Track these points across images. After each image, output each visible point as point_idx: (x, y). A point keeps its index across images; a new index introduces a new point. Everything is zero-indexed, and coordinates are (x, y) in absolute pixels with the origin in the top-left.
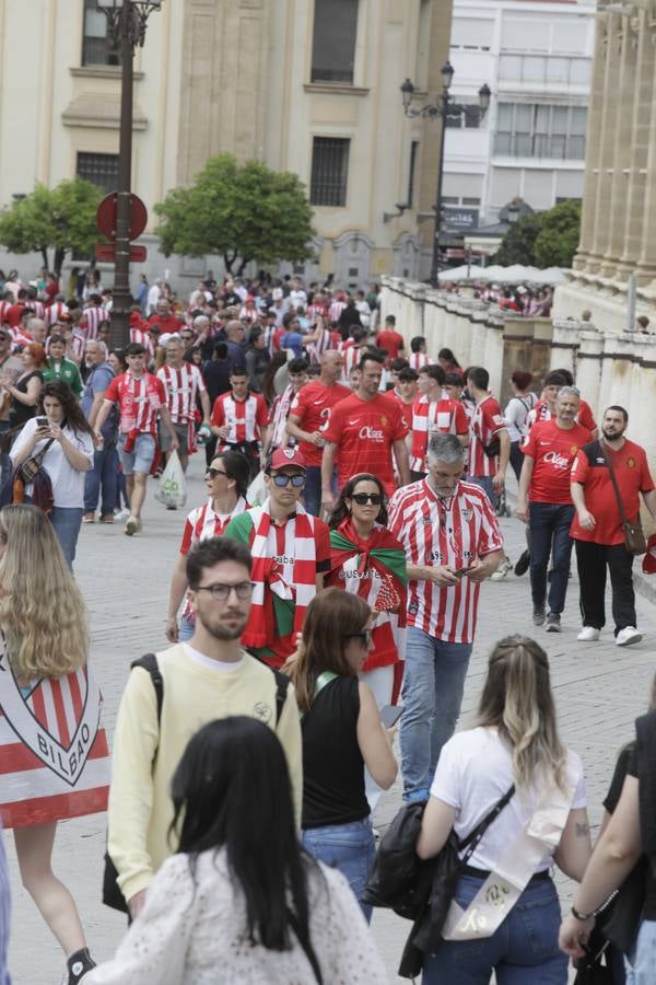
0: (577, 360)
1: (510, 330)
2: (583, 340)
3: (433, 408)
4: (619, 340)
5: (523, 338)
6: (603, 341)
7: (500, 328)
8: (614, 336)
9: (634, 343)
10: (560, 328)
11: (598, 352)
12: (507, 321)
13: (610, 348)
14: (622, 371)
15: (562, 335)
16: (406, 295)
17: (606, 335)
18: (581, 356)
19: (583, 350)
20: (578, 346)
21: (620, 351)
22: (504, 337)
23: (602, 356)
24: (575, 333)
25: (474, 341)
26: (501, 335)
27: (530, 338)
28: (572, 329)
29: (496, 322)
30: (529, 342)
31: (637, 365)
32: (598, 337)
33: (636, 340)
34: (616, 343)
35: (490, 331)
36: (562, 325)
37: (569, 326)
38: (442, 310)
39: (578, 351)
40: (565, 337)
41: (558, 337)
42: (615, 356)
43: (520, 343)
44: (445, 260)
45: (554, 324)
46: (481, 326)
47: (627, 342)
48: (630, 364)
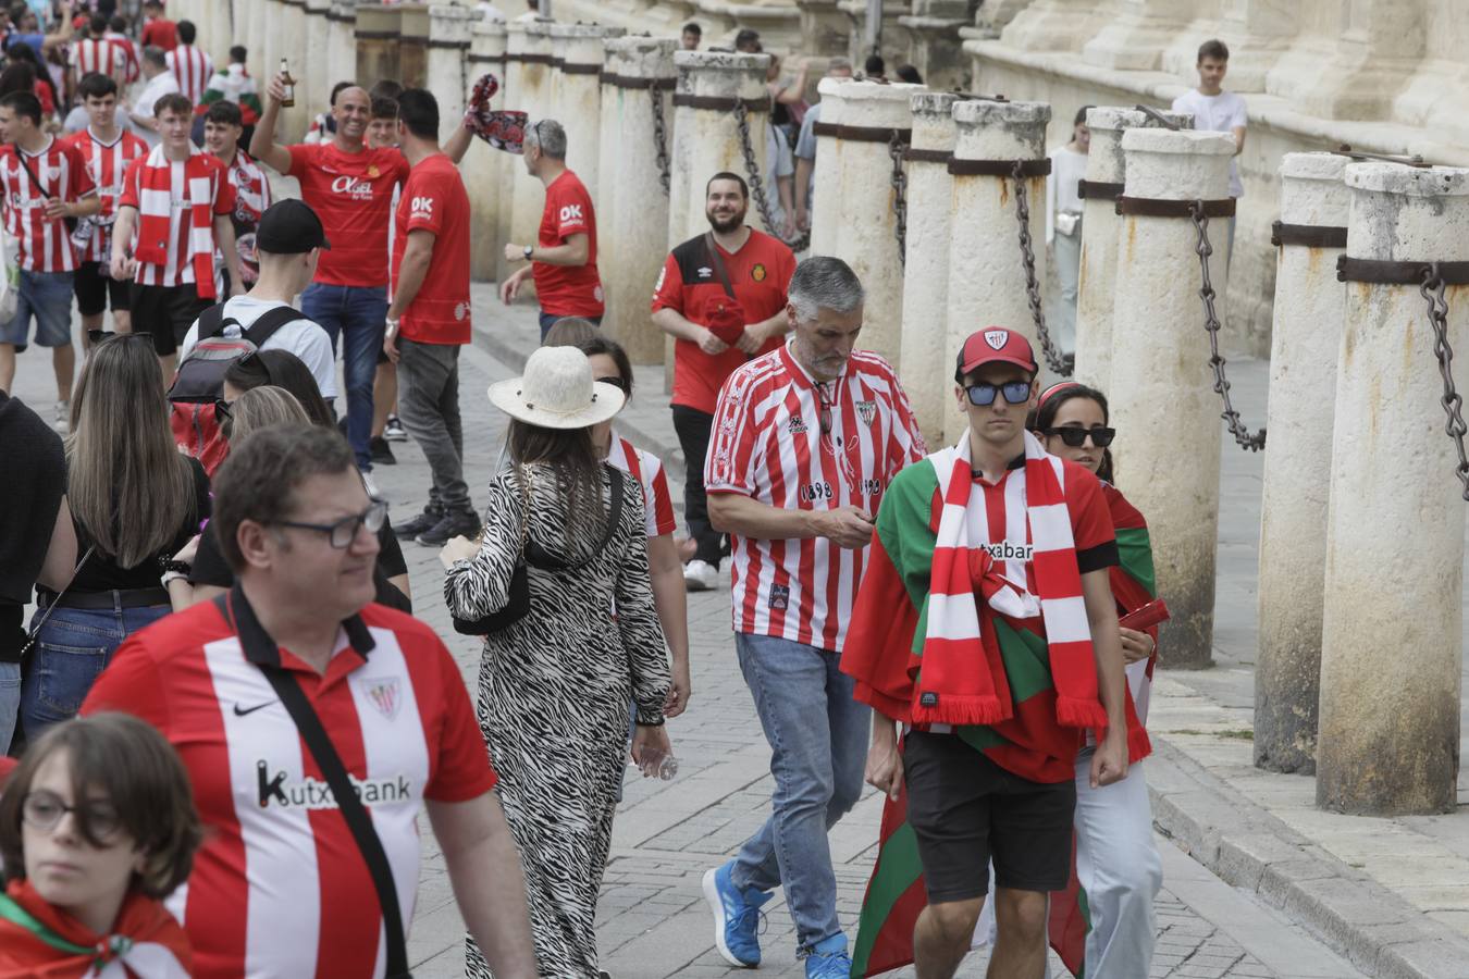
0: (468, 65)
1: (365, 23)
2: (476, 35)
3: (178, 171)
4: (529, 34)
5: (386, 36)
6: (505, 36)
7: (349, 20)
8: (521, 28)
9: (552, 38)
10: (440, 18)
11: (497, 53)
12: (359, 10)
13: (517, 45)
14: (535, 80)
15: (444, 28)
17: (509, 27)
18: (474, 59)
19: (476, 50)
20: (467, 45)
21: (530, 49)
22: (357, 34)
23: (504, 59)
24: (463, 24)
25: (311, 42)
26: (351, 32)
27: (395, 35)
28: (458, 20)
29: (343, 12)
30: (392, 41)
31: (557, 71)
32: (498, 30)
33: (553, 33)
34: (525, 37)
35: (335, 27)
36: (443, 14)
37: (454, 15)
39: (468, 52)
40: (448, 31)
41: (437, 32)
42: (524, 59)
43: (382, 42)
45: (431, 11)
46: (321, 19)
47: (541, 36)
48: (546, 69)
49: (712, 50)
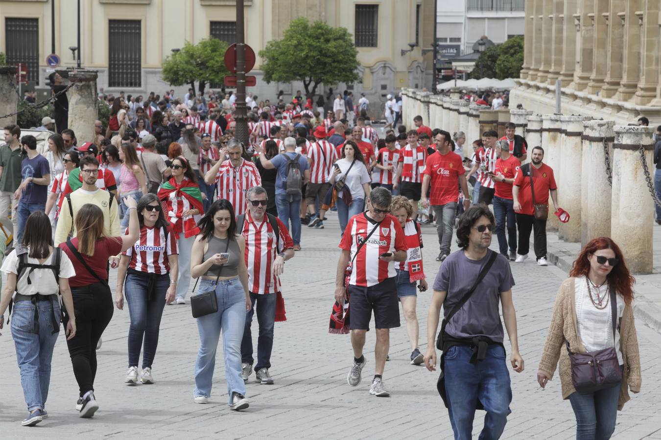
0: (526, 133)
1: (483, 117)
2: (529, 121)
4: (552, 120)
5: (492, 122)
6: (542, 121)
7: (477, 116)
8: (548, 118)
9: (561, 121)
10: (514, 114)
11: (539, 128)
12: (481, 112)
13: (547, 125)
14: (554, 139)
15: (516, 118)
16: (417, 100)
17: (543, 117)
18: (529, 131)
19: (529, 127)
20: (526, 125)
21: (552, 126)
22: (480, 122)
23: (541, 131)
24: (524, 117)
25: (461, 125)
26: (478, 121)
27: (496, 122)
28: (522, 115)
29: (475, 113)
30: (495, 124)
31: (563, 135)
32: (539, 119)
33: (562, 120)
34: (550, 121)
35: (471, 119)
36: (515, 113)
37: (520, 113)
38: (440, 107)
39: (526, 128)
40: (518, 120)
42: (549, 130)
43: (491, 125)
44: (441, 77)
45: (511, 112)
46: (465, 116)
47: (557, 121)
48: (559, 134)
49: (629, 125)
